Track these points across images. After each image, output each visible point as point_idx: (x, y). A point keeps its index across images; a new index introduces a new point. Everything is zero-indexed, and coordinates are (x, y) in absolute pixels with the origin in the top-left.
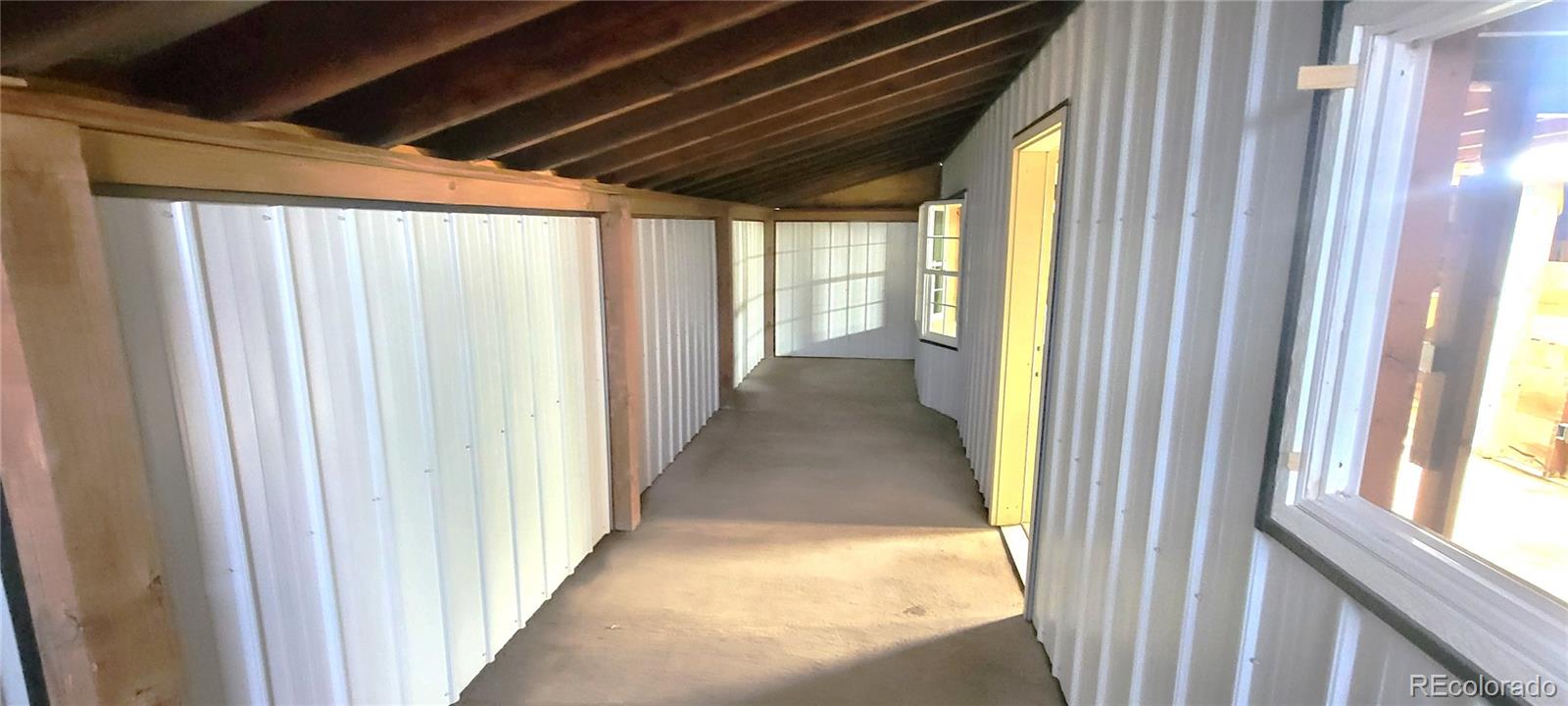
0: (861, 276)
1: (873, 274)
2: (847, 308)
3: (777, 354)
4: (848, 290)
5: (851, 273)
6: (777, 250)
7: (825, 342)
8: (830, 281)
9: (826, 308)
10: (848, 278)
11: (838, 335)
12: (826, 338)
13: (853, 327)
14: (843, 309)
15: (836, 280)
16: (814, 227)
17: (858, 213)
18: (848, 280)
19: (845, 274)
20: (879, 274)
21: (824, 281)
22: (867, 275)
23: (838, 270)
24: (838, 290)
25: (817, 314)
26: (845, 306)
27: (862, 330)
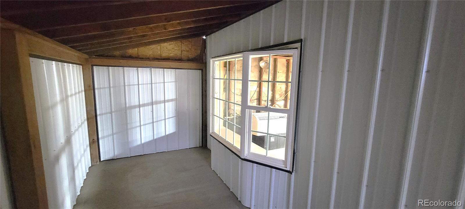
0: (160, 102)
1: (169, 101)
2: (153, 122)
3: (102, 160)
4: (153, 111)
5: (154, 100)
6: (96, 86)
7: (138, 146)
8: (139, 106)
9: (138, 124)
10: (152, 104)
11: (148, 140)
12: (139, 143)
13: (158, 133)
14: (151, 123)
15: (144, 105)
16: (125, 70)
17: (156, 63)
18: (152, 105)
19: (150, 101)
20: (172, 100)
21: (135, 107)
22: (164, 102)
23: (145, 99)
24: (146, 112)
25: (132, 128)
26: (151, 121)
27: (163, 134)
